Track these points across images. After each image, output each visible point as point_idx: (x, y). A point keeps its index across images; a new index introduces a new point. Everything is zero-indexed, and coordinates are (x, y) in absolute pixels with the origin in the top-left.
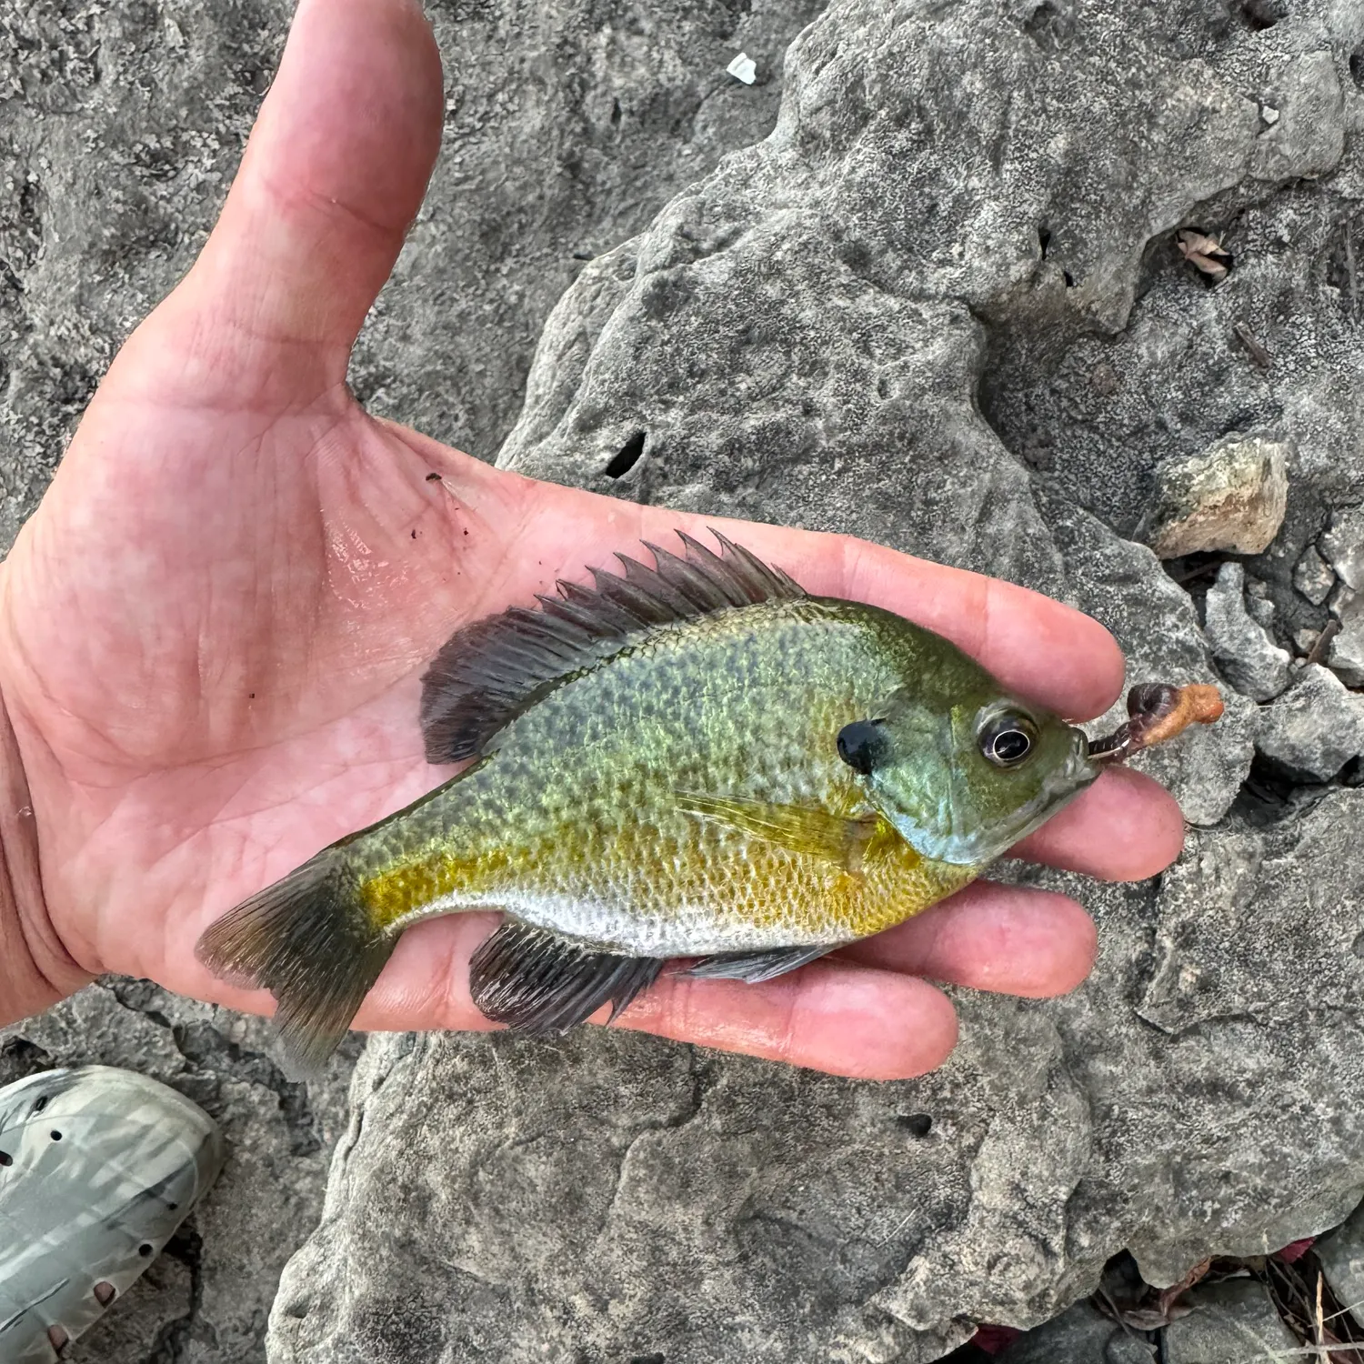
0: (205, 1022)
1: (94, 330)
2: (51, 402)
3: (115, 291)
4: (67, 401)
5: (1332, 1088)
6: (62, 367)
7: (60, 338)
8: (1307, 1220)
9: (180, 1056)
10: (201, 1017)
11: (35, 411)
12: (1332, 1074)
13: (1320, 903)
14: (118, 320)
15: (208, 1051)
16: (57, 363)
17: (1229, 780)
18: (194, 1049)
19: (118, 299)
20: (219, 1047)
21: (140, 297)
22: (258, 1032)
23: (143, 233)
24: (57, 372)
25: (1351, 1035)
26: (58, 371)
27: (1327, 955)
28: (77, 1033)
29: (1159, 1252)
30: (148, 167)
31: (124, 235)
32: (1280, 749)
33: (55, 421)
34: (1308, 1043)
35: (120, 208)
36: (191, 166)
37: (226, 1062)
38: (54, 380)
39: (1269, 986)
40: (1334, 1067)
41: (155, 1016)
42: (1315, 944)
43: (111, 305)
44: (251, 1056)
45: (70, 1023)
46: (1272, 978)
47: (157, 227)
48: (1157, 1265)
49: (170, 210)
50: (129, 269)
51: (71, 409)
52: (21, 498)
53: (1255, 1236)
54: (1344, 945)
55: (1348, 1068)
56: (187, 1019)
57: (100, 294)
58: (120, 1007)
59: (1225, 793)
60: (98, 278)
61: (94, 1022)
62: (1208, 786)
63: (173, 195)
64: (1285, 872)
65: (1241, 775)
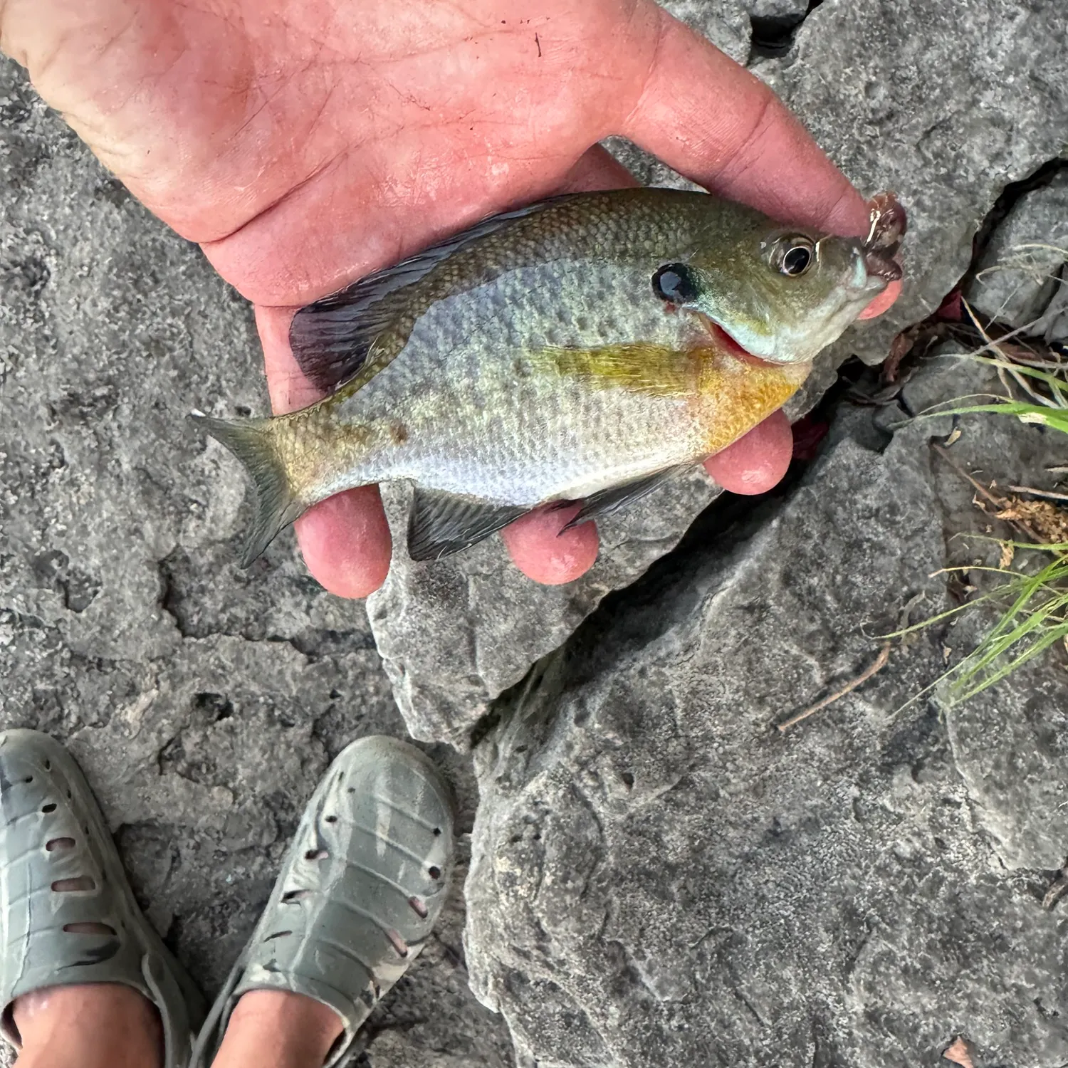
0: (308, 627)
1: (28, 232)
2: (23, 289)
3: (28, 203)
4: (33, 283)
5: (902, 183)
6: (19, 265)
7: (10, 247)
8: (943, 279)
9: (302, 655)
10: (303, 625)
11: (17, 299)
12: (898, 176)
13: (830, 78)
14: (38, 218)
15: (319, 645)
16: (15, 264)
17: (740, 38)
18: (309, 648)
19: (31, 206)
20: (324, 640)
21: (44, 198)
22: (343, 616)
23: (27, 160)
24: (17, 270)
25: (896, 148)
26: (18, 268)
27: (853, 107)
28: (231, 673)
29: (864, 340)
30: (10, 118)
31: (17, 166)
32: (766, 9)
33: (32, 299)
34: (872, 164)
35: (7, 151)
36: (36, 105)
37: (333, 646)
38: (18, 275)
39: (828, 141)
40: (897, 171)
41: (275, 639)
42: (842, 103)
43: (29, 210)
44: (346, 634)
45: (223, 668)
46: (829, 135)
47: (34, 151)
48: (867, 348)
49: (36, 136)
50: (30, 185)
51: (37, 287)
52: (34, 356)
53: (917, 303)
54: (860, 97)
55: (905, 168)
56: (295, 630)
57: (20, 208)
58: (249, 643)
59: (742, 45)
60: (14, 200)
61: (238, 660)
62: (730, 46)
63: (34, 127)
64: (800, 70)
65: (747, 32)
